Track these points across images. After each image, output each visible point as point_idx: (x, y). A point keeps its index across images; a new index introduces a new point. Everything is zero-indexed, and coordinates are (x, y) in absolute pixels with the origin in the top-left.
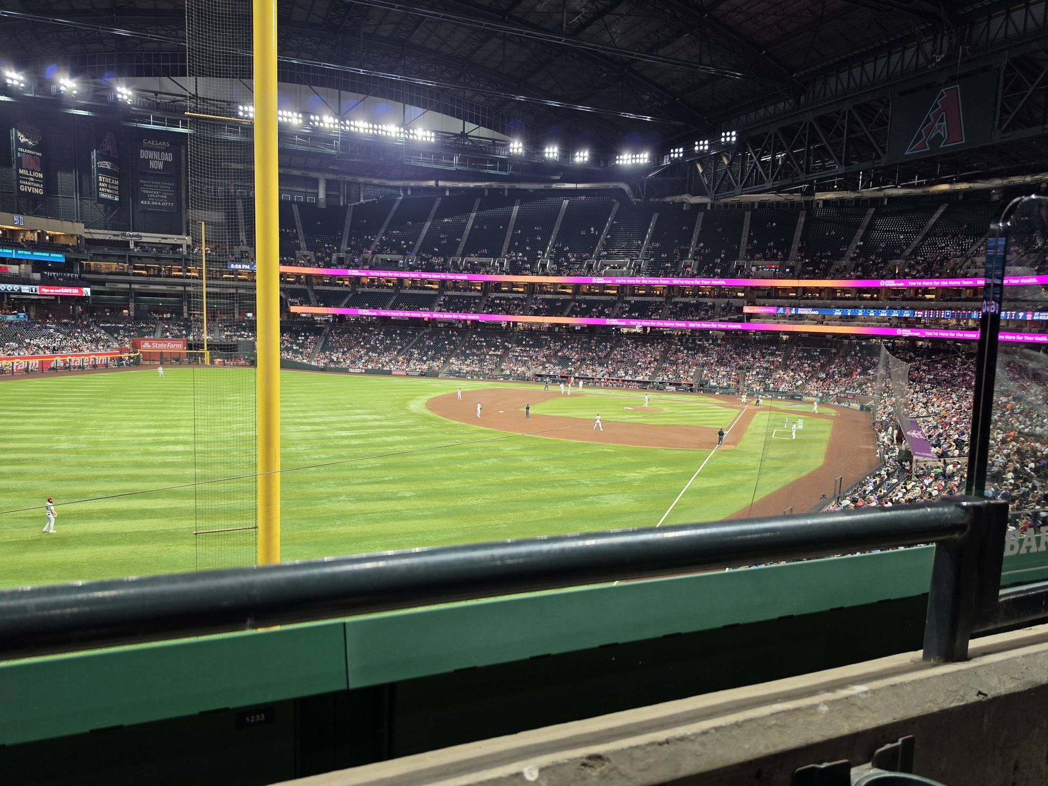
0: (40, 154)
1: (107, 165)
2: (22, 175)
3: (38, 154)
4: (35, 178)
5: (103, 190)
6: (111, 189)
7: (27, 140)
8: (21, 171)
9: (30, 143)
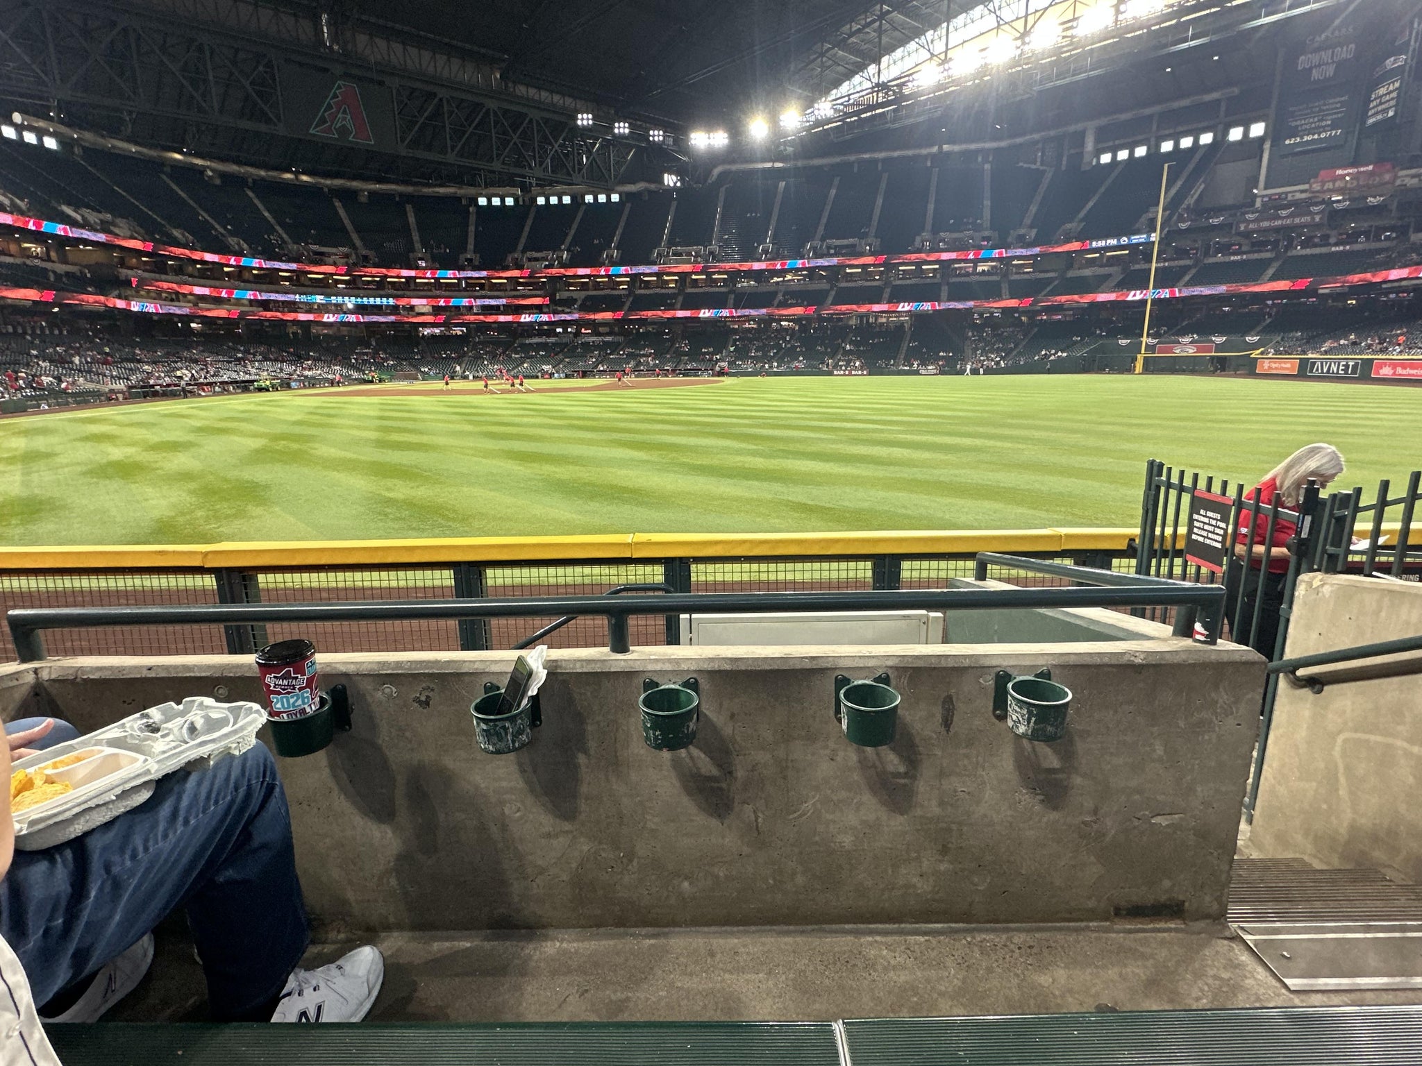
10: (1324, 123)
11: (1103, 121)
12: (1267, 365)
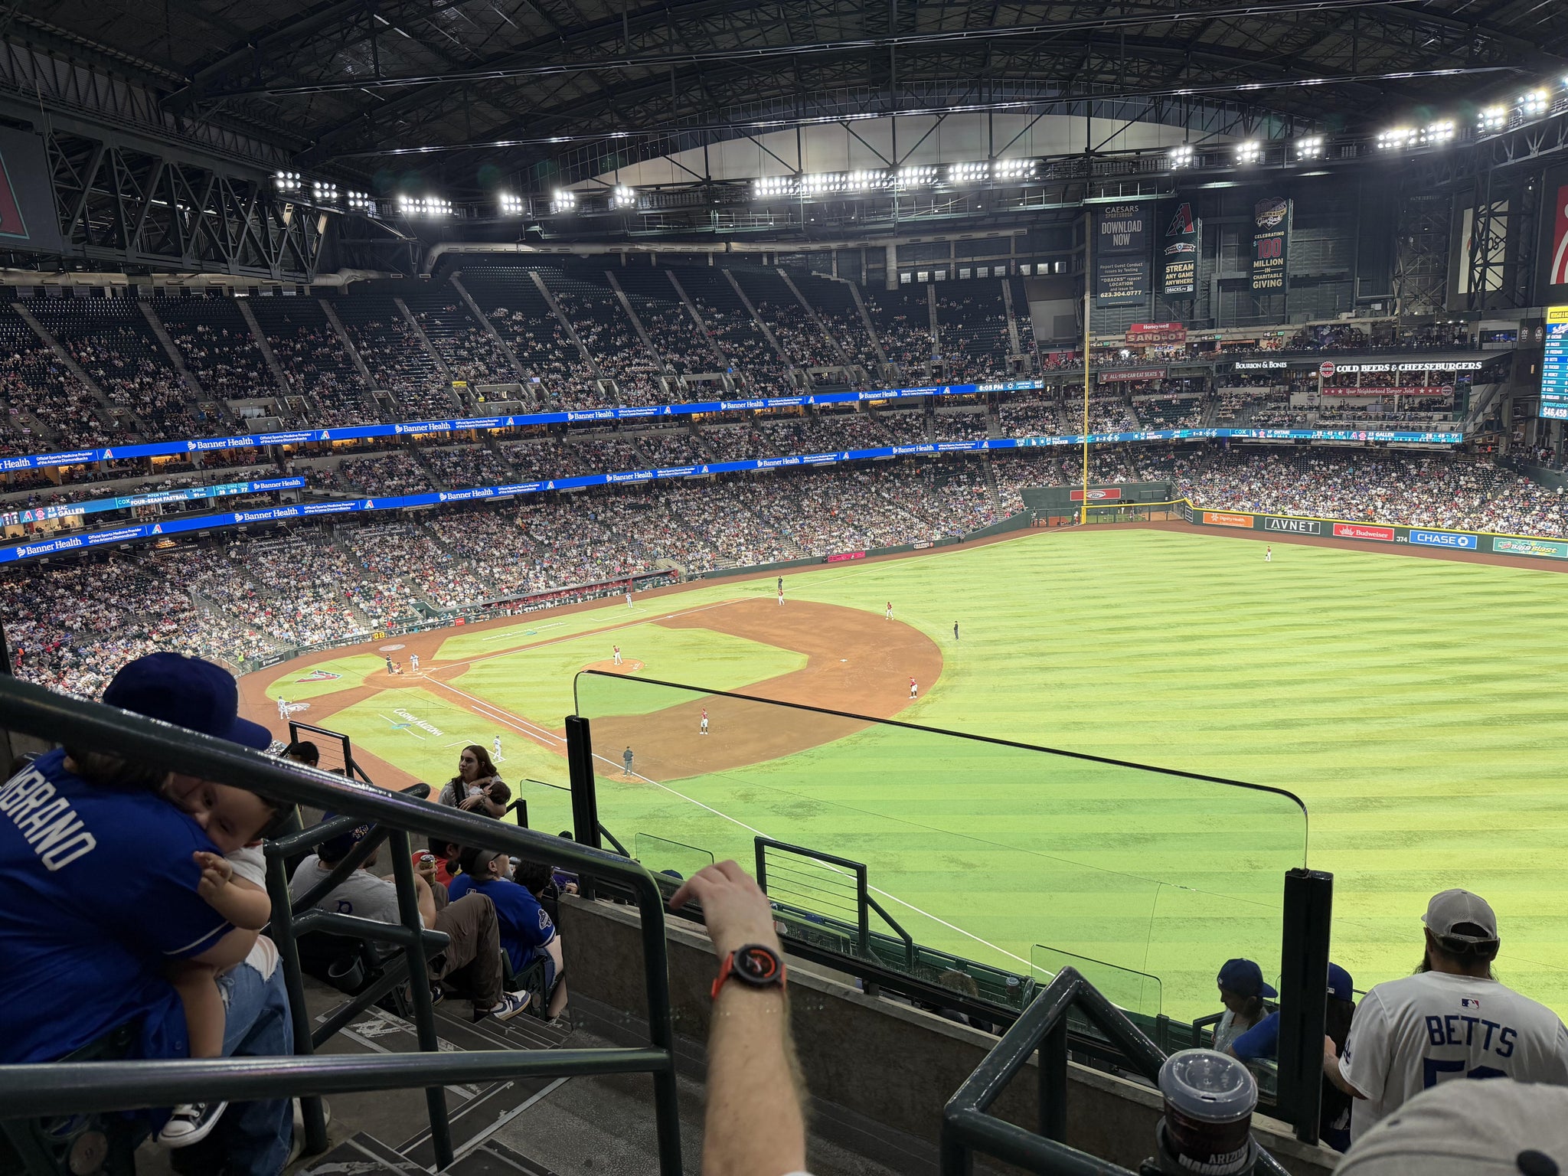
10: (1128, 284)
11: (903, 241)
12: (1215, 517)
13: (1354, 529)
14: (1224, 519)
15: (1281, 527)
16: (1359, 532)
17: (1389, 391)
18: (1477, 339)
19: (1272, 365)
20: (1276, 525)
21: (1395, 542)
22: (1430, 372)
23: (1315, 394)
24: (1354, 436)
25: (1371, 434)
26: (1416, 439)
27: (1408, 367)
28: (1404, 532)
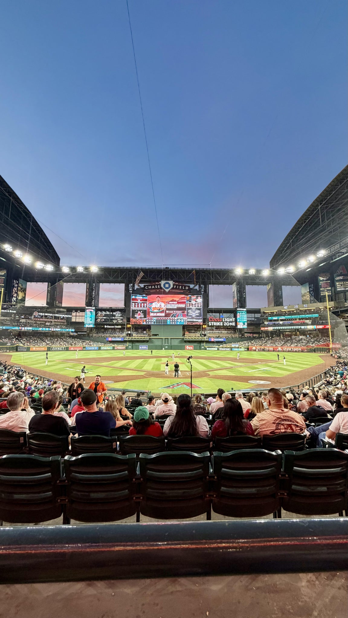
0: (330, 281)
1: (341, 278)
2: (321, 290)
3: (328, 281)
4: (327, 290)
5: (339, 287)
6: (343, 286)
7: (323, 278)
8: (321, 289)
9: (325, 279)
12: (34, 349)
13: (74, 348)
14: (37, 349)
15: (55, 349)
16: (75, 349)
17: (51, 320)
18: (56, 312)
19: (11, 311)
20: (54, 349)
21: (83, 350)
22: (61, 317)
23: (28, 320)
24: (50, 329)
25: (55, 329)
26: (65, 330)
27: (57, 315)
28: (84, 347)
